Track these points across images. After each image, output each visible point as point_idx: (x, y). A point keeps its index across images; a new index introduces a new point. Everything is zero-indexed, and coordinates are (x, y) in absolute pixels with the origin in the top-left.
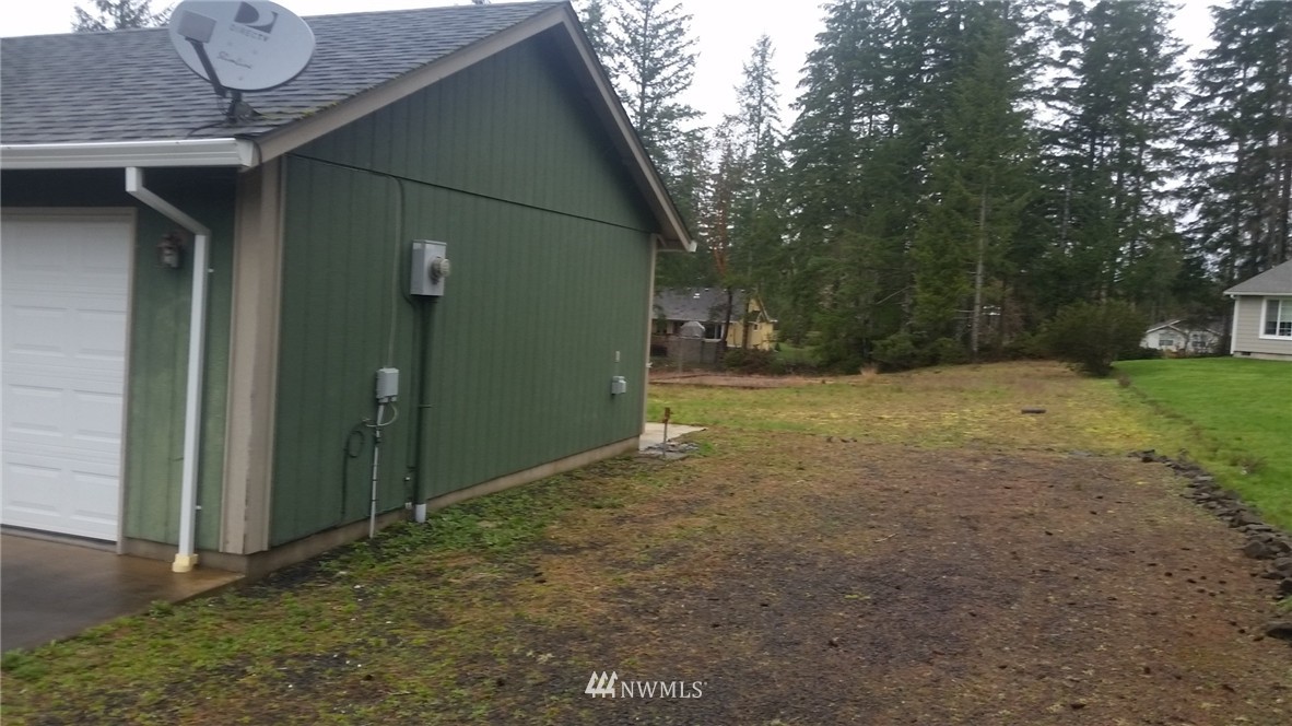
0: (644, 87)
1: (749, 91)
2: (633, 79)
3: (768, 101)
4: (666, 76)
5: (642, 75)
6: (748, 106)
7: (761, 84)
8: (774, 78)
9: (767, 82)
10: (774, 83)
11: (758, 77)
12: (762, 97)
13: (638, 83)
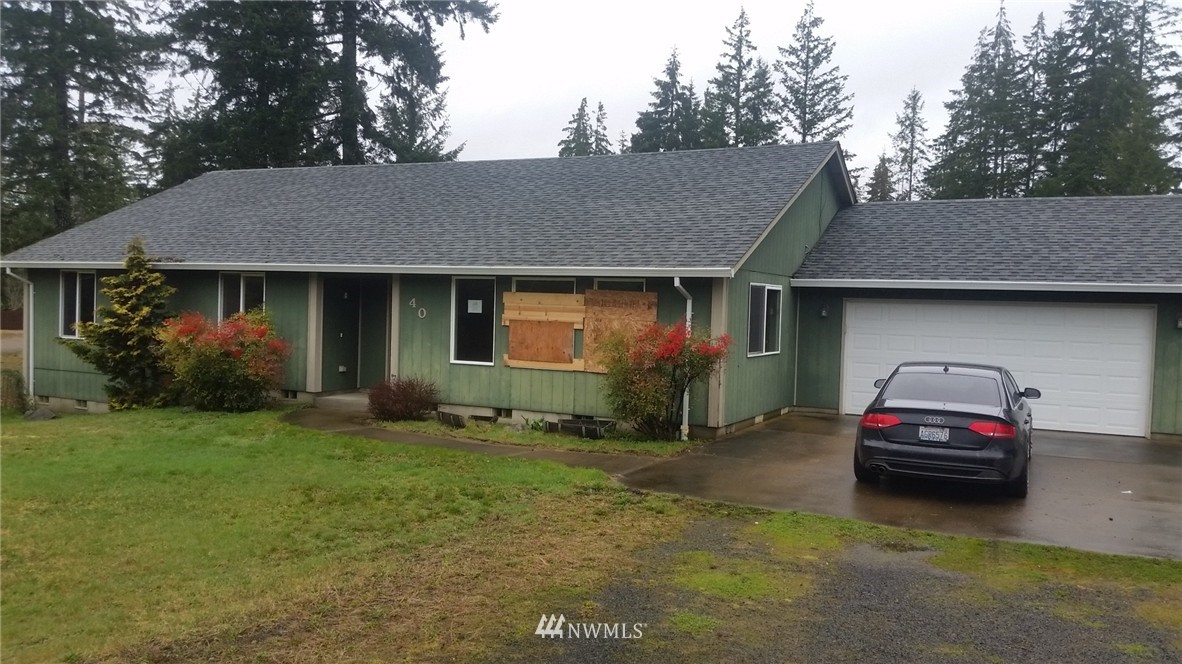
0: (804, 136)
1: (902, 137)
2: (795, 130)
3: (919, 145)
4: (825, 127)
5: (803, 126)
6: (902, 150)
7: (913, 131)
8: (924, 126)
9: (918, 130)
10: (924, 130)
11: (910, 125)
12: (912, 141)
13: (800, 133)
